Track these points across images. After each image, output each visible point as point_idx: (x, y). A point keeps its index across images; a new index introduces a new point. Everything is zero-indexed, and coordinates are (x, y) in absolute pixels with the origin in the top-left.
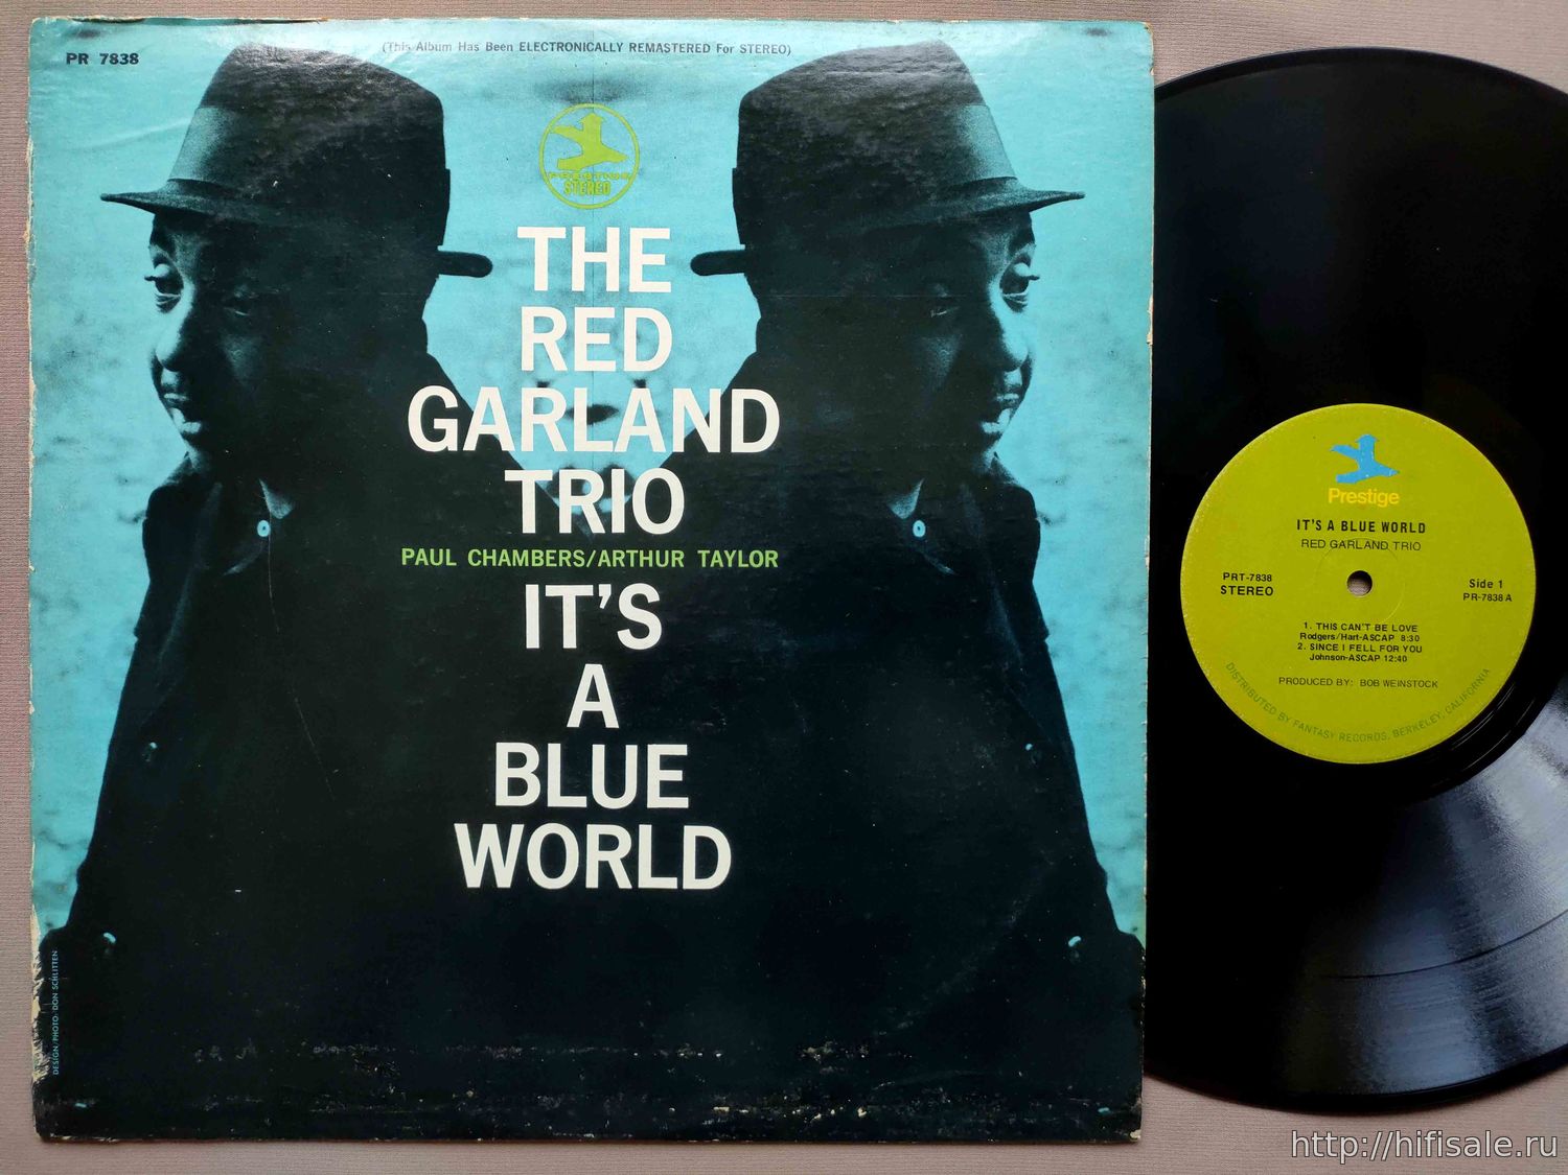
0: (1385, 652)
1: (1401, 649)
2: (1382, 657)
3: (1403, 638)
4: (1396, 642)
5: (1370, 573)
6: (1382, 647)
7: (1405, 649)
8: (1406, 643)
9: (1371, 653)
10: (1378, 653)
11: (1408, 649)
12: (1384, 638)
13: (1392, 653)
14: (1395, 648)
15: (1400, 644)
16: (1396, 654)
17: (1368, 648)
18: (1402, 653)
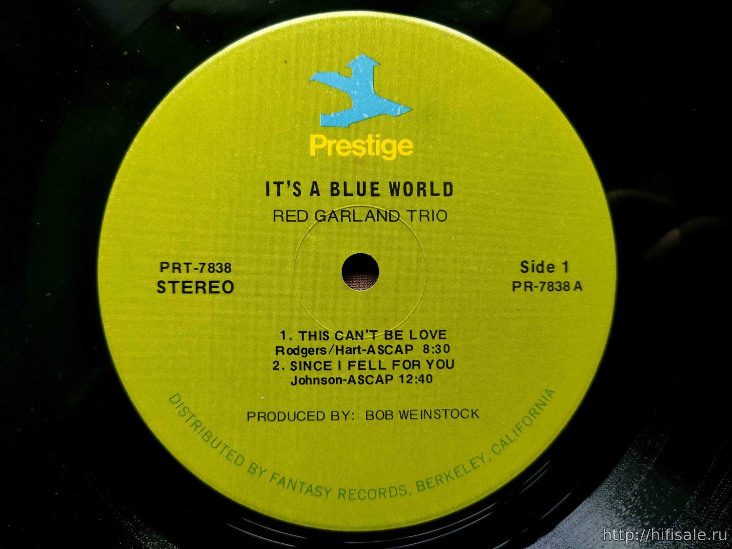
0: (400, 370)
1: (424, 365)
2: (397, 378)
3: (426, 349)
4: (417, 354)
5: (375, 257)
6: (395, 364)
7: (430, 365)
8: (430, 356)
9: (378, 372)
10: (389, 371)
11: (434, 365)
12: (399, 350)
13: (410, 371)
14: (415, 364)
15: (423, 358)
16: (415, 372)
17: (375, 365)
18: (425, 370)
